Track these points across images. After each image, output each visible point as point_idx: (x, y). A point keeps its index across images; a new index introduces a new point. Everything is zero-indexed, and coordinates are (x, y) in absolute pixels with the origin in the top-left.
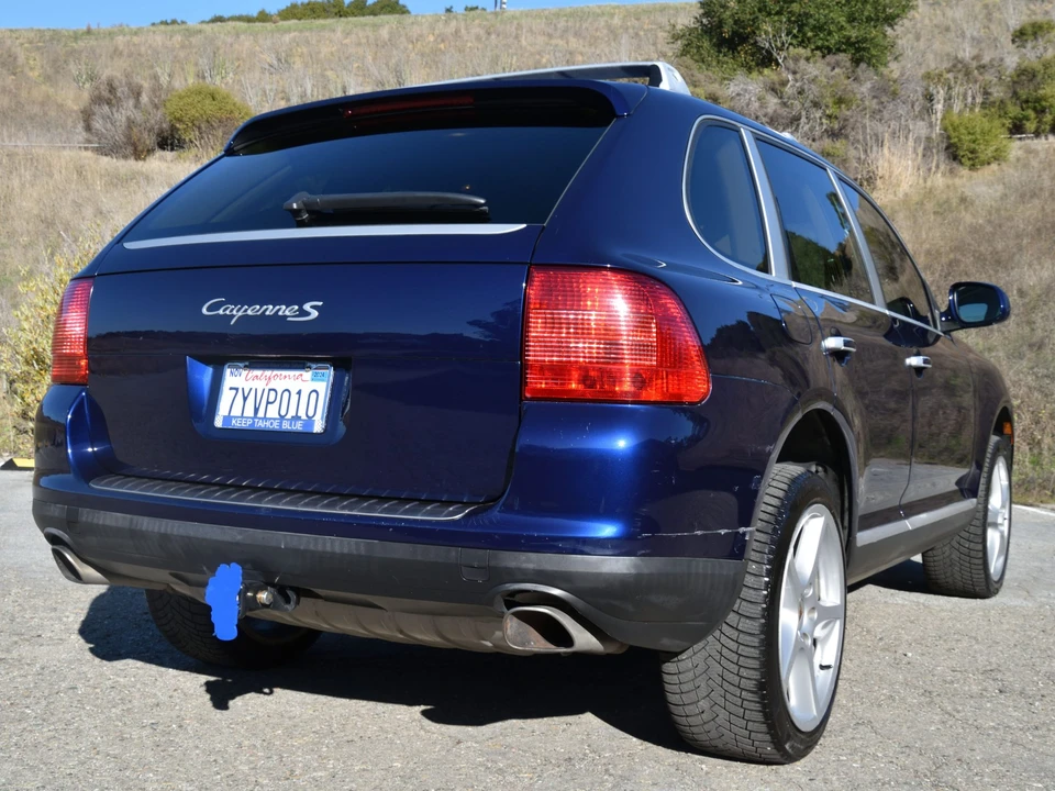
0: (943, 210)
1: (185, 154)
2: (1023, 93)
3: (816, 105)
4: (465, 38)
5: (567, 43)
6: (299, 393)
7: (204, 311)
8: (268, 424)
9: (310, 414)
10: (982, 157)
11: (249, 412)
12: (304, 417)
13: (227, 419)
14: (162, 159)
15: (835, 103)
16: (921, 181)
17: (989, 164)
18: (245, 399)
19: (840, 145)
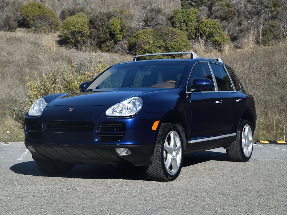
1: (30, 30)
3: (266, 7)
14: (20, 31)
15: (273, 6)
19: (276, 22)
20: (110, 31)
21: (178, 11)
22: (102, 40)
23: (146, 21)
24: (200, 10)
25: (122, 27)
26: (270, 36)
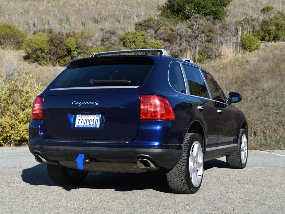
0: (241, 64)
1: (0, 47)
2: (264, 28)
3: (203, 32)
4: (89, 5)
5: (124, 8)
6: (93, 120)
7: (72, 103)
8: (87, 126)
9: (96, 124)
10: (253, 48)
11: (83, 124)
12: (95, 125)
13: (78, 125)
15: (209, 32)
16: (235, 56)
17: (255, 50)
18: (81, 121)
19: (210, 45)
20: (66, 48)
21: (129, 33)
22: (60, 56)
23: (103, 41)
24: (147, 33)
25: (77, 45)
26: (205, 56)
